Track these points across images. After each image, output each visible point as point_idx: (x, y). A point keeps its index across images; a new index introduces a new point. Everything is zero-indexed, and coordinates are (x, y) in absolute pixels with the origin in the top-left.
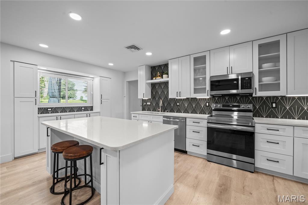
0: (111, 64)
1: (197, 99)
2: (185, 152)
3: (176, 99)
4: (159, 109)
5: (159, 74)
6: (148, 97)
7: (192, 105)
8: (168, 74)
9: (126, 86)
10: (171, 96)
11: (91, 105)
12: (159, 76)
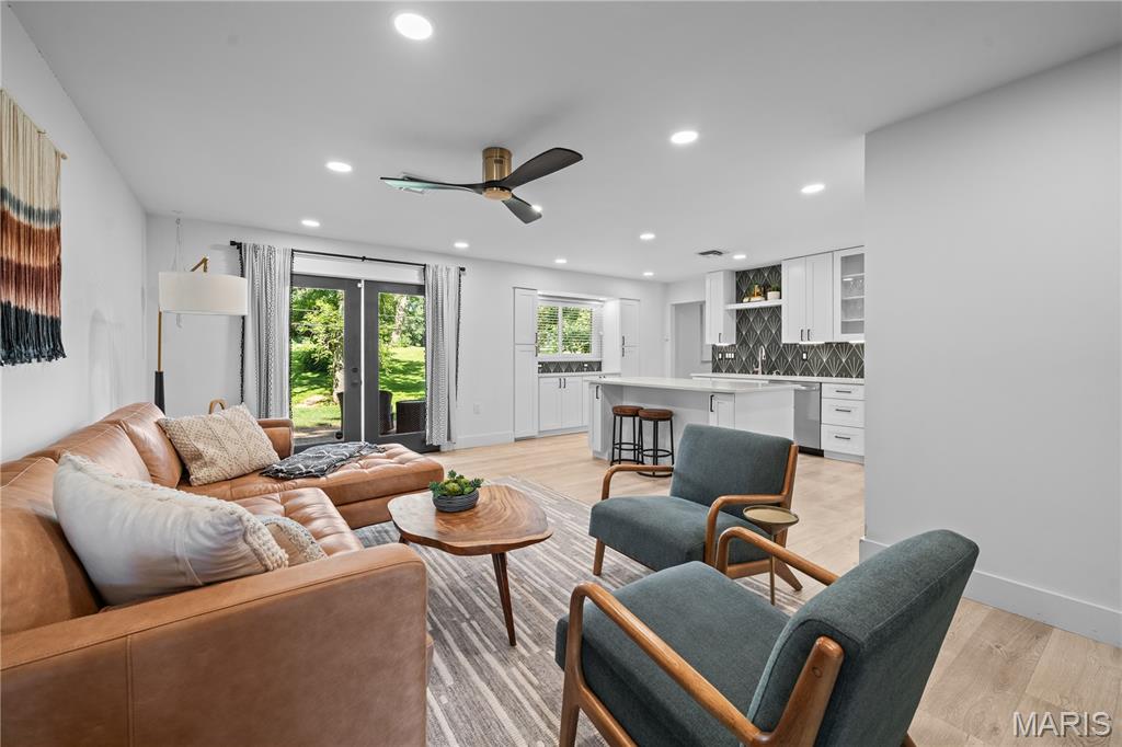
0: (648, 274)
1: (851, 346)
2: (819, 453)
3: (800, 346)
4: (757, 367)
5: (757, 290)
6: (729, 340)
7: (838, 358)
8: (779, 290)
9: (669, 314)
10: (785, 339)
11: (598, 360)
12: (758, 294)
